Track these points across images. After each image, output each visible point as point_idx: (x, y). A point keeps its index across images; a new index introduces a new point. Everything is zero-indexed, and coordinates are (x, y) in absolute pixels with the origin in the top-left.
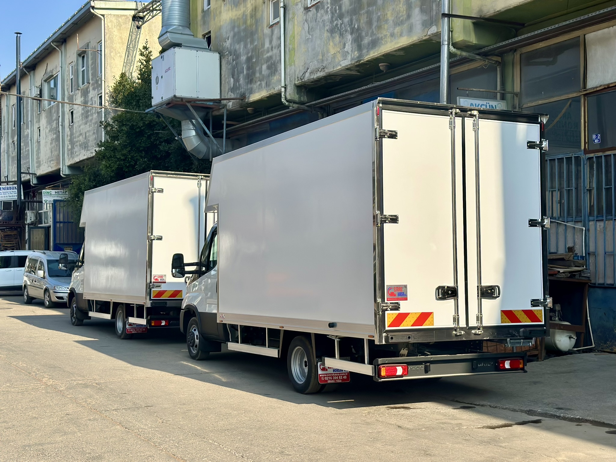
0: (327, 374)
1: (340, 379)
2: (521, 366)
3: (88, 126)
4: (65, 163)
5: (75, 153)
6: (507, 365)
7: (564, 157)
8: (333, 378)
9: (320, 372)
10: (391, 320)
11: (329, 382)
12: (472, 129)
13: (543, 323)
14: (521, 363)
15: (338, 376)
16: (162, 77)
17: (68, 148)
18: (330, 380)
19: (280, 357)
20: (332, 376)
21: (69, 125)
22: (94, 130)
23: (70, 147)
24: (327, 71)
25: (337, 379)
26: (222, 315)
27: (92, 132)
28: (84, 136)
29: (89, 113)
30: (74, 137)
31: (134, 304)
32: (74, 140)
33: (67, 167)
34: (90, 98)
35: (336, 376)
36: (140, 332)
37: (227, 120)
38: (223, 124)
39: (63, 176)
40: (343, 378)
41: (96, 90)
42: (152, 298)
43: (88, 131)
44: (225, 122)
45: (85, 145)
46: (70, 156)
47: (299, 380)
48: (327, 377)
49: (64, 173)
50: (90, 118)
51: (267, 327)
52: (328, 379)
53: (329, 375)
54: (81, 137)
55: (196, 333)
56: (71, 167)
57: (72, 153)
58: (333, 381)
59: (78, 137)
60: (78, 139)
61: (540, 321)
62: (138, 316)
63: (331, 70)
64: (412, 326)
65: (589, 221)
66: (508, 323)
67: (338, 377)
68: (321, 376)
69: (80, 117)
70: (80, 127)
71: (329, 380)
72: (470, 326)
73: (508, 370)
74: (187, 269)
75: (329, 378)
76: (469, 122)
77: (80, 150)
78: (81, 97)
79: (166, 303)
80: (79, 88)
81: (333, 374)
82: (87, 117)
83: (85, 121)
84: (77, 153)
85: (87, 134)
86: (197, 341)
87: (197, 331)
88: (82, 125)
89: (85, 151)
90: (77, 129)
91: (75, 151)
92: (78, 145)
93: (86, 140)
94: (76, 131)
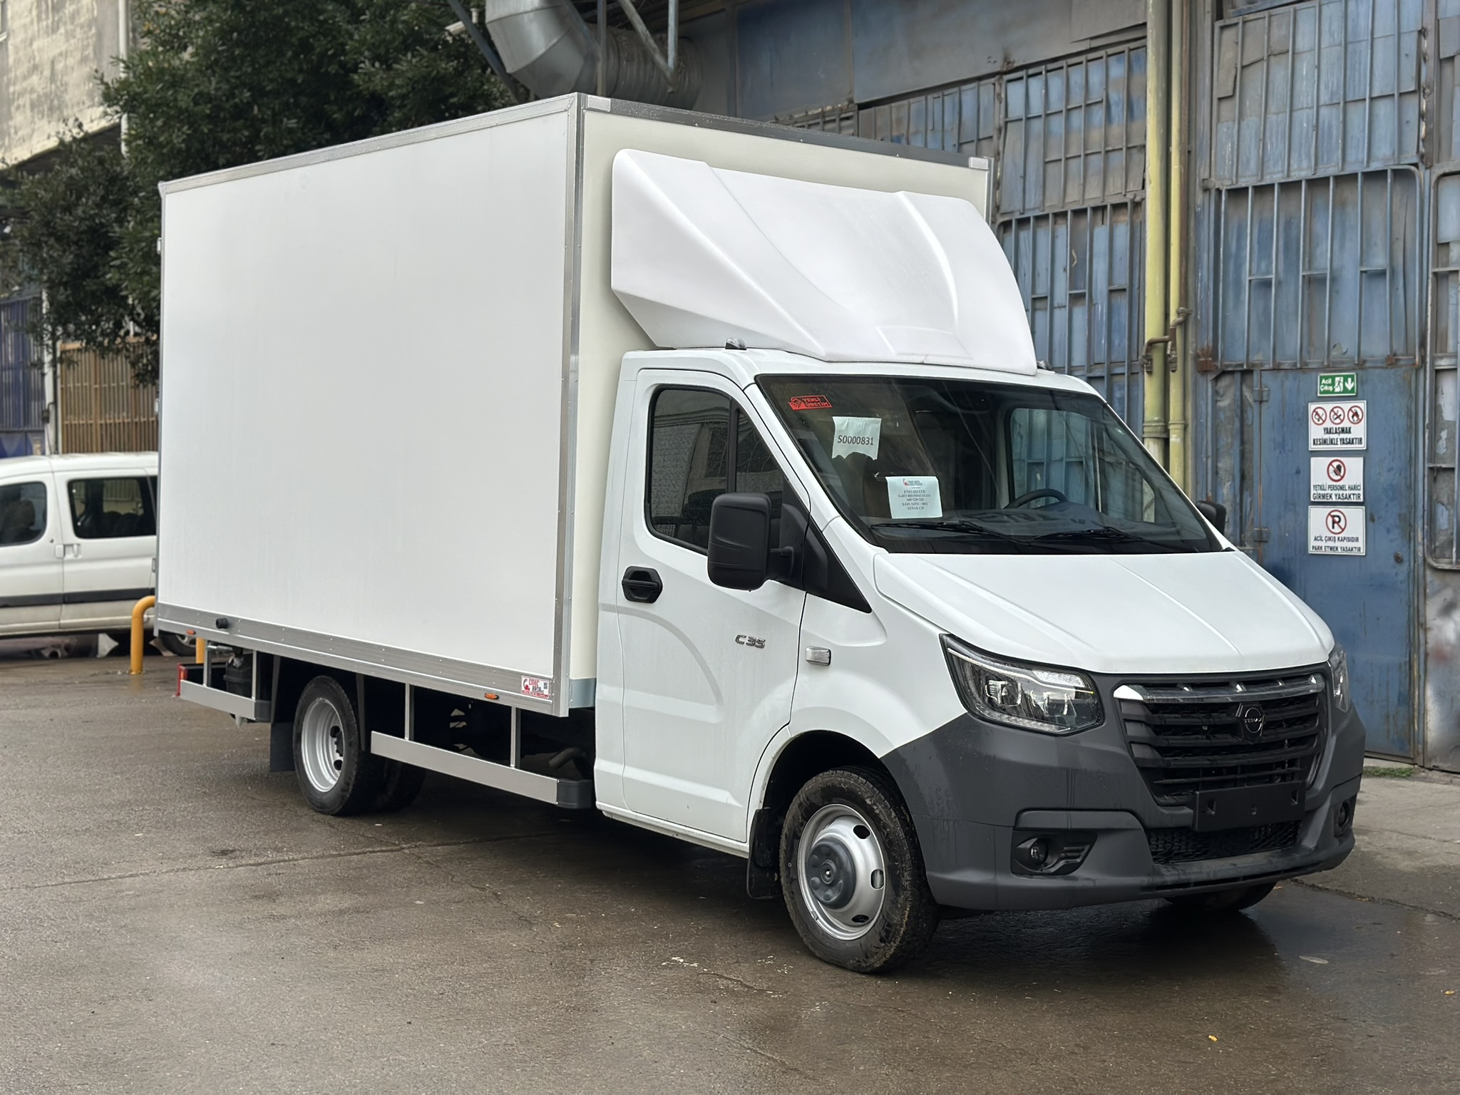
3: (63, 38)
5: (16, 133)
22: (85, 48)
27: (78, 56)
28: (47, 73)
30: (9, 80)
32: (11, 89)
43: (61, 54)
45: (52, 101)
50: (70, 8)
54: (35, 79)
59: (25, 78)
60: (25, 84)
69: (30, 11)
70: (31, 44)
77: (33, 122)
82: (57, 7)
83: (50, 21)
84: (20, 134)
85: (59, 66)
88: (39, 36)
89: (49, 122)
90: (21, 53)
91: (15, 128)
92: (24, 106)
93: (53, 87)
94: (18, 61)
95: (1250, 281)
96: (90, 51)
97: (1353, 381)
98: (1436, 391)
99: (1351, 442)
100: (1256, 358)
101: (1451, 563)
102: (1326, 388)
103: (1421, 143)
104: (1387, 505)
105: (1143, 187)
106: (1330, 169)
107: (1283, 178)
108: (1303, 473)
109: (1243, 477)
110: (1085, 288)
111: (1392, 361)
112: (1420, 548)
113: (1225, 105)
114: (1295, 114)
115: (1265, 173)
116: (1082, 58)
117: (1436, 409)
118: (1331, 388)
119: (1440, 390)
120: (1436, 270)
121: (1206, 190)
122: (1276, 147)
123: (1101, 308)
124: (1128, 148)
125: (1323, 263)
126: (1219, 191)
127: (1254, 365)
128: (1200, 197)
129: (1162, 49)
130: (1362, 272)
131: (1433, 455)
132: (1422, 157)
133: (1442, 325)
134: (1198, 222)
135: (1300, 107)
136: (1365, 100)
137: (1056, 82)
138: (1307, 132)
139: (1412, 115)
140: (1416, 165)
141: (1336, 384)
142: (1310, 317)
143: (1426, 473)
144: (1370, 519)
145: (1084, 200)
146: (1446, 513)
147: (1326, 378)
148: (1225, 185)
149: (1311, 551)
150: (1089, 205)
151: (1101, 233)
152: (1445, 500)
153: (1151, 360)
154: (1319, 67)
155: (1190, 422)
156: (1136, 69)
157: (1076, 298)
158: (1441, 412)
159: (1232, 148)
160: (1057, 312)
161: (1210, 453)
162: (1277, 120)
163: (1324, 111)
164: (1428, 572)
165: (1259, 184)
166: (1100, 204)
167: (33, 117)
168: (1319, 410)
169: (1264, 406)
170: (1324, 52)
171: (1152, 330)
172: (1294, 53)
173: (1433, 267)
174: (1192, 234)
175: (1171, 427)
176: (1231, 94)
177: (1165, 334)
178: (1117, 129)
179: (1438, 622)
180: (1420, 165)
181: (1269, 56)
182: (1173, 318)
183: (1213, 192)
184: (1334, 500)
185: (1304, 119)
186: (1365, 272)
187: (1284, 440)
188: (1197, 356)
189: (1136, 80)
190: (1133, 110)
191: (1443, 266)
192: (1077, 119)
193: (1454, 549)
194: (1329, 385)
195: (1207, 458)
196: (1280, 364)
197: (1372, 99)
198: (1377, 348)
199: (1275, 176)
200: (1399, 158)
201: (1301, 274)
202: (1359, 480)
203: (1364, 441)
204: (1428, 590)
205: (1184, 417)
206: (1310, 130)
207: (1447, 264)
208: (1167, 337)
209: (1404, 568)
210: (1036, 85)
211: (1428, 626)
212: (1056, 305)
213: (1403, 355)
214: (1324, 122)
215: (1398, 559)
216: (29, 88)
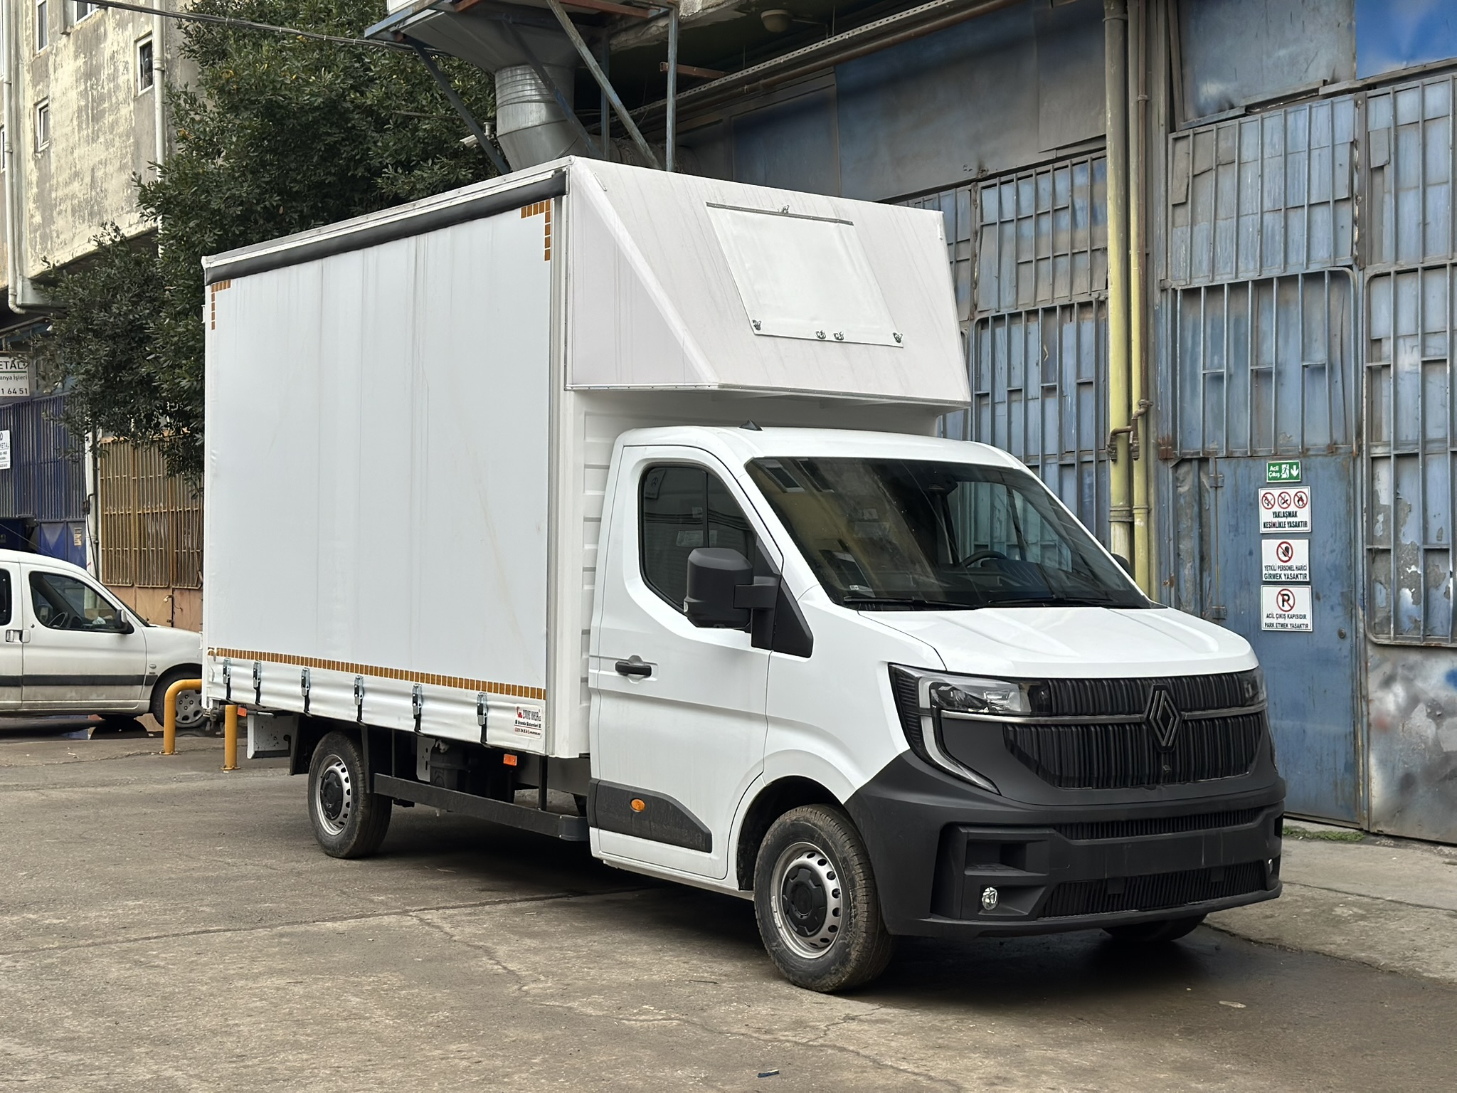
3: (103, 147)
4: (21, 270)
5: (58, 237)
17: (31, 224)
21: (36, 151)
22: (124, 156)
23: (38, 219)
27: (117, 164)
28: (88, 180)
29: (106, 105)
30: (51, 186)
32: (53, 195)
33: (28, 283)
34: (107, 54)
37: (679, 61)
38: (666, 75)
39: (17, 310)
41: (130, 25)
43: (101, 162)
44: (672, 69)
45: (92, 207)
46: (38, 247)
49: (19, 301)
50: (108, 119)
54: (76, 186)
56: (41, 282)
57: (45, 238)
59: (66, 184)
60: (67, 191)
69: (72, 120)
70: (72, 153)
77: (74, 226)
78: (76, 57)
80: (68, 30)
82: (96, 118)
83: (90, 131)
84: (62, 237)
85: (99, 174)
88: (79, 145)
89: (90, 227)
90: (62, 161)
91: (57, 231)
92: (66, 211)
93: (93, 193)
94: (59, 168)
95: (1204, 374)
96: (128, 159)
97: (1297, 468)
98: (1372, 478)
99: (1297, 525)
100: (1211, 446)
101: (1389, 638)
102: (1274, 475)
103: (1355, 247)
104: (1331, 584)
105: (1107, 288)
106: (1274, 272)
107: (1232, 279)
108: (1255, 554)
109: (1202, 559)
110: (1055, 381)
111: (1332, 449)
112: (1361, 625)
113: (1180, 211)
114: (1242, 220)
115: (1216, 273)
116: (1050, 167)
117: (1373, 494)
118: (1278, 475)
119: (1376, 477)
120: (1370, 364)
121: (1164, 290)
122: (1225, 250)
123: (1071, 399)
124: (1093, 251)
125: (1268, 359)
126: (1175, 291)
127: (1209, 453)
128: (1157, 297)
129: (1120, 161)
130: (1304, 366)
131: (1371, 537)
132: (1356, 259)
133: (1376, 415)
134: (1157, 320)
135: (1246, 213)
136: (1303, 206)
137: (1027, 189)
138: (1253, 237)
139: (1346, 220)
140: (1350, 267)
141: (1283, 471)
142: (1256, 408)
143: (1365, 554)
144: (1316, 597)
145: (1053, 299)
146: (1384, 591)
147: (1274, 465)
148: (1180, 285)
149: (1264, 627)
150: (1057, 303)
151: (1069, 329)
152: (1383, 579)
153: (1116, 449)
154: (1262, 176)
155: (1152, 506)
156: (1098, 177)
157: (1048, 391)
158: (1378, 497)
159: (1186, 251)
160: (1031, 404)
161: (1172, 536)
162: (1226, 225)
163: (1266, 216)
164: (1369, 647)
165: (1211, 284)
166: (1068, 303)
167: (74, 222)
168: (1268, 496)
169: (1219, 491)
170: (1266, 162)
171: (1116, 420)
172: (1239, 163)
173: (1368, 362)
174: (1151, 331)
175: (1135, 511)
176: (1184, 201)
177: (1129, 425)
178: (1082, 233)
179: (1380, 694)
180: (1355, 268)
181: (1217, 166)
182: (1136, 409)
183: (1170, 291)
184: (1283, 579)
185: (1250, 224)
186: (1307, 366)
187: (1237, 524)
188: (1158, 445)
189: (1097, 188)
190: (1096, 216)
191: (1377, 361)
192: (1046, 223)
193: (1392, 626)
194: (1276, 472)
195: (1169, 540)
196: (1232, 452)
197: (1310, 206)
198: (1319, 438)
199: (1225, 277)
200: (1335, 260)
201: (1250, 368)
202: (1305, 561)
203: (1309, 524)
204: (1369, 664)
205: (1148, 502)
206: (1256, 233)
207: (1380, 360)
208: (1129, 427)
209: (1347, 643)
210: (1008, 191)
211: (1370, 698)
212: (1030, 397)
213: (1342, 444)
214: (1267, 226)
215: (1342, 636)
216: (70, 194)
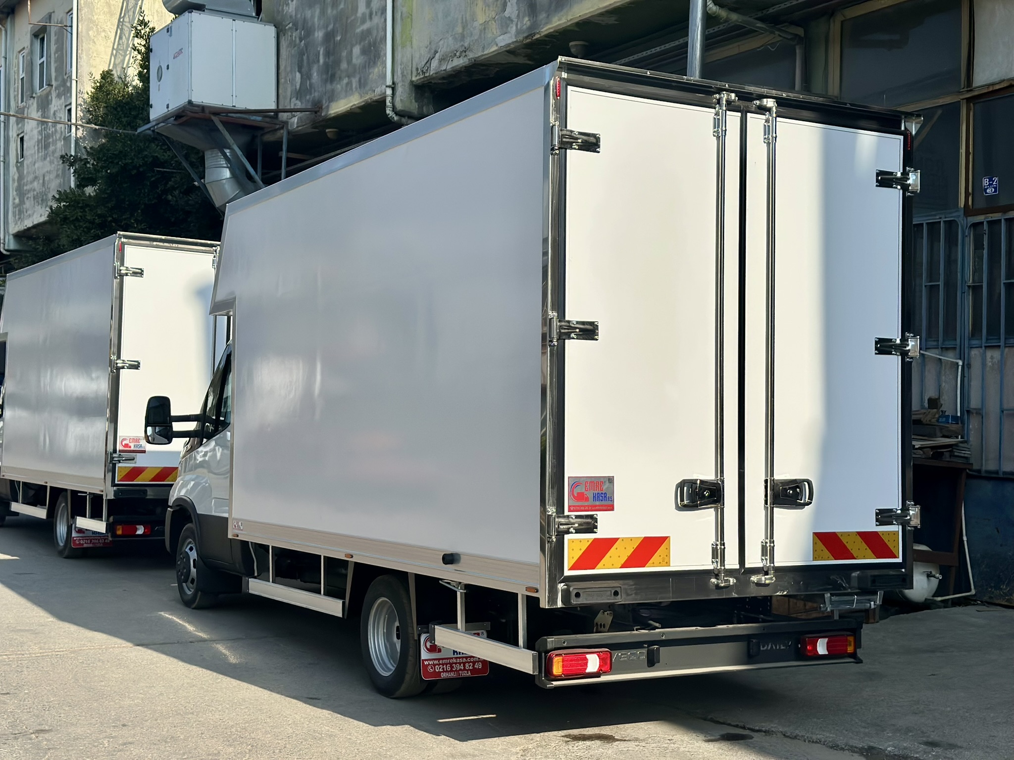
0: (439, 660)
1: (468, 670)
2: (850, 649)
3: (48, 163)
4: (8, 230)
5: (26, 212)
6: (822, 648)
7: (924, 223)
8: (452, 667)
9: (425, 655)
10: (577, 554)
11: (444, 675)
12: (762, 140)
13: (899, 560)
14: (850, 641)
15: (464, 664)
16: (168, 68)
17: (14, 203)
18: (447, 671)
19: (345, 617)
20: (451, 664)
21: (17, 162)
22: (57, 170)
23: (17, 201)
24: (471, 55)
25: (461, 670)
26: (237, 523)
27: (55, 174)
28: (41, 181)
29: (51, 140)
30: (24, 182)
31: (86, 493)
32: (25, 188)
33: (11, 237)
34: (52, 112)
35: (460, 663)
36: (98, 545)
37: (288, 151)
38: (281, 158)
39: (5, 252)
40: (473, 666)
41: (63, 97)
42: (116, 482)
43: (47, 172)
44: (284, 155)
45: (43, 196)
46: (17, 217)
47: (383, 669)
48: (439, 665)
49: (6, 248)
50: (52, 148)
51: (323, 553)
52: (441, 670)
53: (444, 661)
54: (35, 183)
55: (193, 555)
56: (18, 236)
57: (20, 212)
58: (452, 675)
59: (32, 182)
60: (31, 186)
61: (895, 557)
62: (93, 517)
63: (477, 53)
64: (623, 567)
65: (971, 348)
66: (828, 559)
67: (464, 666)
68: (426, 663)
69: (35, 146)
70: (34, 165)
71: (443, 672)
72: (747, 566)
73: (823, 657)
74: (177, 427)
75: (443, 669)
76: (756, 122)
77: (34, 206)
78: (38, 111)
79: (145, 492)
80: (34, 95)
81: (452, 658)
82: (46, 147)
83: (43, 154)
84: (28, 213)
85: (47, 178)
86: (193, 570)
87: (194, 551)
88: (38, 161)
89: (41, 208)
90: (30, 169)
91: (26, 209)
92: (30, 197)
93: (44, 189)
94: (28, 173)
96: (60, 172)
167: (34, 204)
216: (33, 188)
